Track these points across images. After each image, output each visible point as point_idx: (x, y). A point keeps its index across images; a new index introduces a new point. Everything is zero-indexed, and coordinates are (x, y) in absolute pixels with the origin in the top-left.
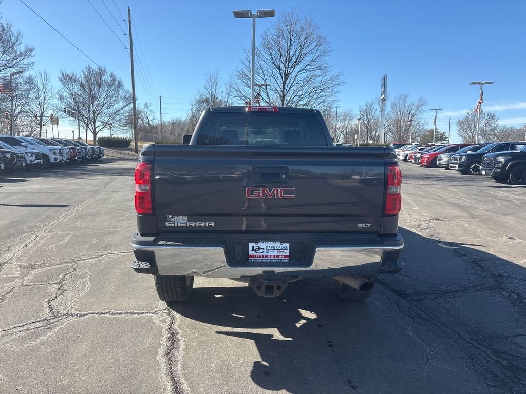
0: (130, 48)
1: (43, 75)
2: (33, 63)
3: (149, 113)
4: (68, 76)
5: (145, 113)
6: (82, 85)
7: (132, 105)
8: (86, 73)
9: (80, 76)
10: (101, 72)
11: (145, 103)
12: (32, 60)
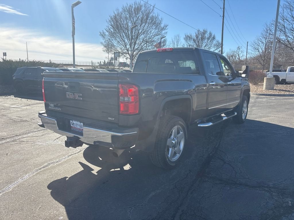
0: (222, 16)
1: (177, 37)
2: (167, 32)
3: (240, 52)
4: (188, 36)
5: (238, 53)
6: (194, 40)
7: (221, 49)
8: (197, 33)
9: (194, 36)
10: (205, 32)
11: (238, 47)
12: (166, 31)
